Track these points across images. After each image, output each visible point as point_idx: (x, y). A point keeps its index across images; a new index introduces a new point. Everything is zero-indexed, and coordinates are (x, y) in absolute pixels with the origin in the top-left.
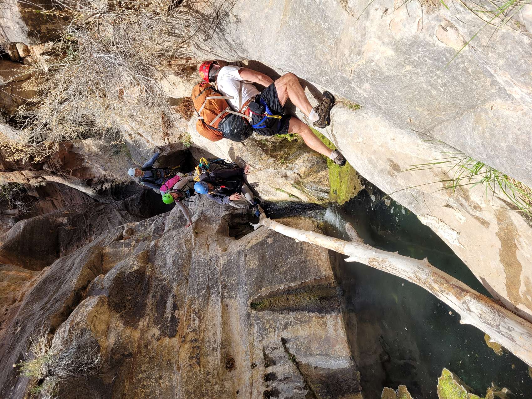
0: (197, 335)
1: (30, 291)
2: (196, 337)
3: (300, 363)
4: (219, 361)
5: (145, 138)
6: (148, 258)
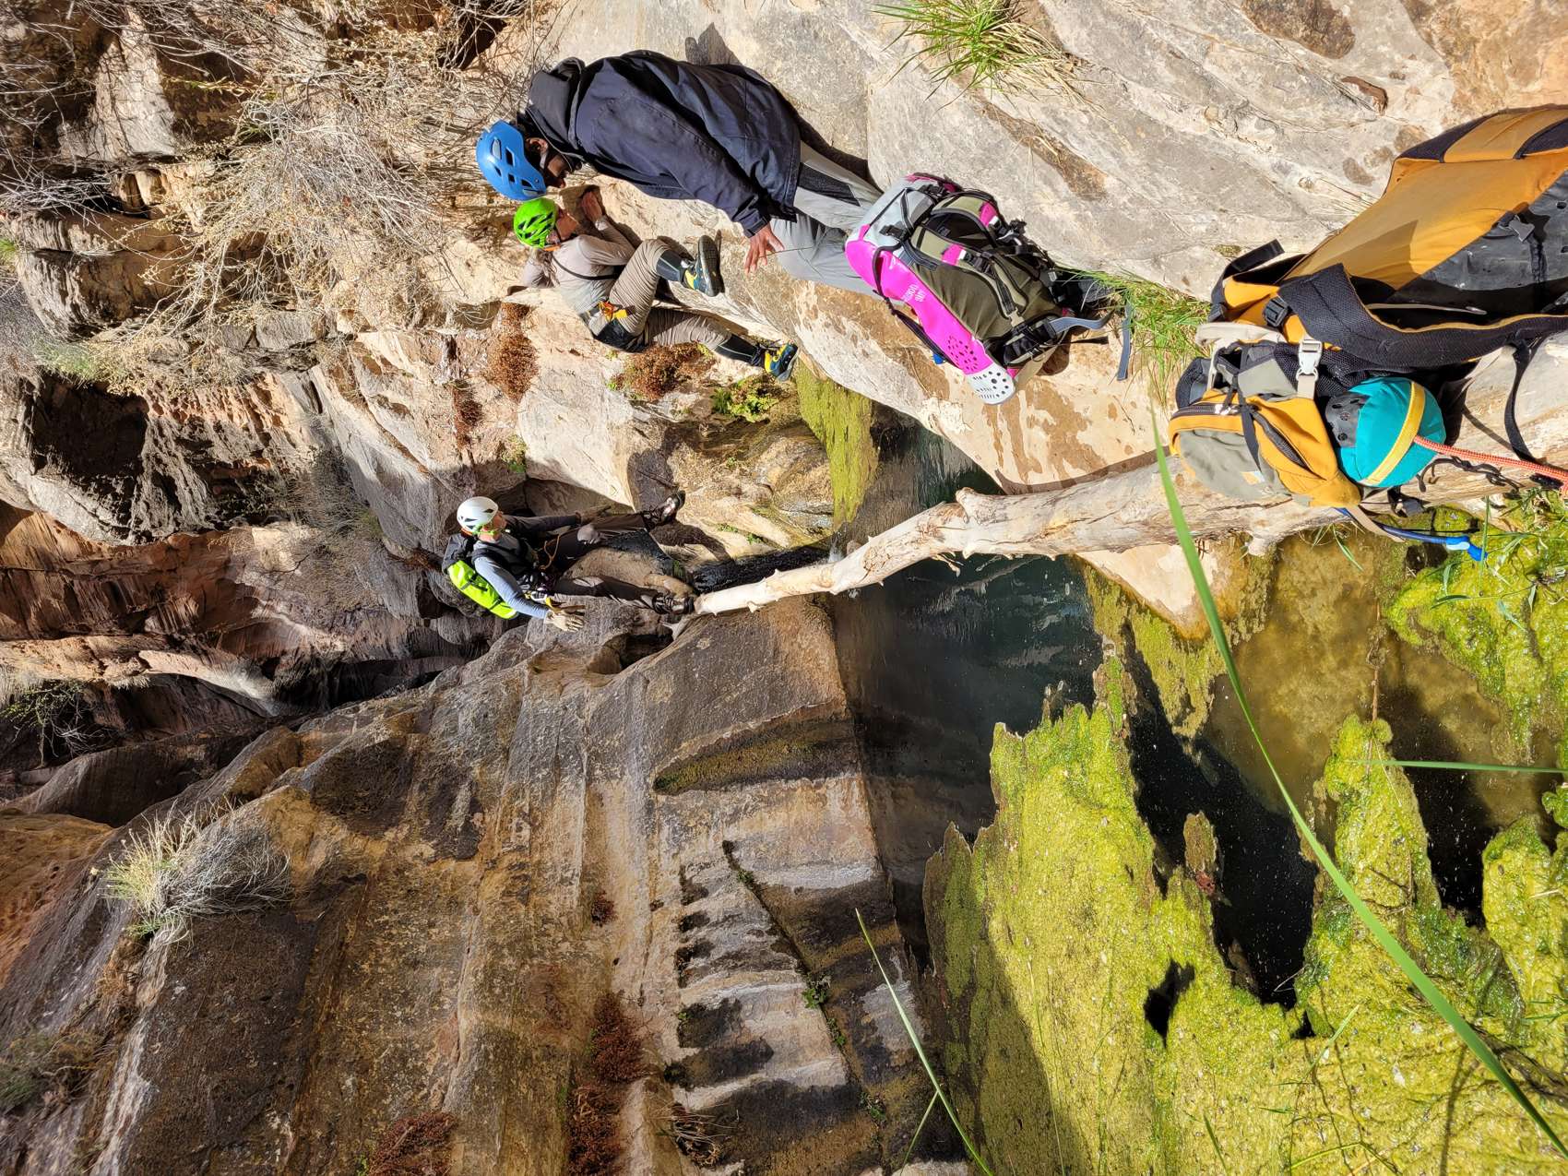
0: (525, 856)
2: (521, 860)
3: (763, 887)
4: (576, 903)
5: (414, 459)
6: (415, 727)
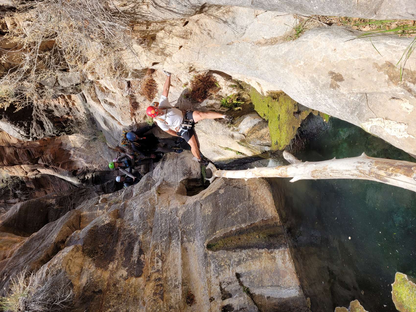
0: (160, 274)
1: (18, 249)
2: (159, 277)
3: (254, 295)
4: (181, 297)
5: (116, 120)
6: (118, 215)
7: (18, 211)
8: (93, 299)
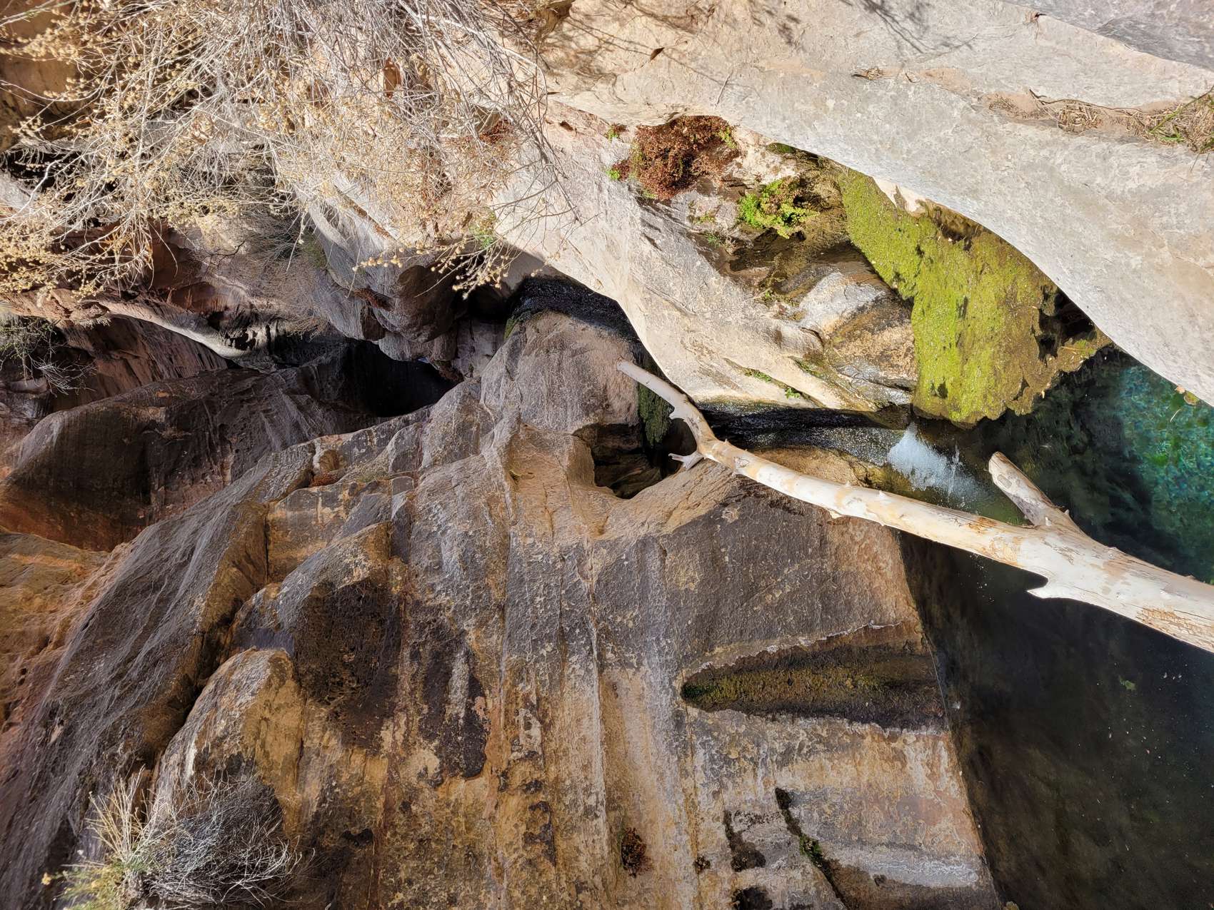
0: (540, 769)
1: (84, 617)
2: (535, 776)
4: (606, 848)
5: (371, 220)
6: (392, 543)
7: (55, 440)
8: (348, 864)
